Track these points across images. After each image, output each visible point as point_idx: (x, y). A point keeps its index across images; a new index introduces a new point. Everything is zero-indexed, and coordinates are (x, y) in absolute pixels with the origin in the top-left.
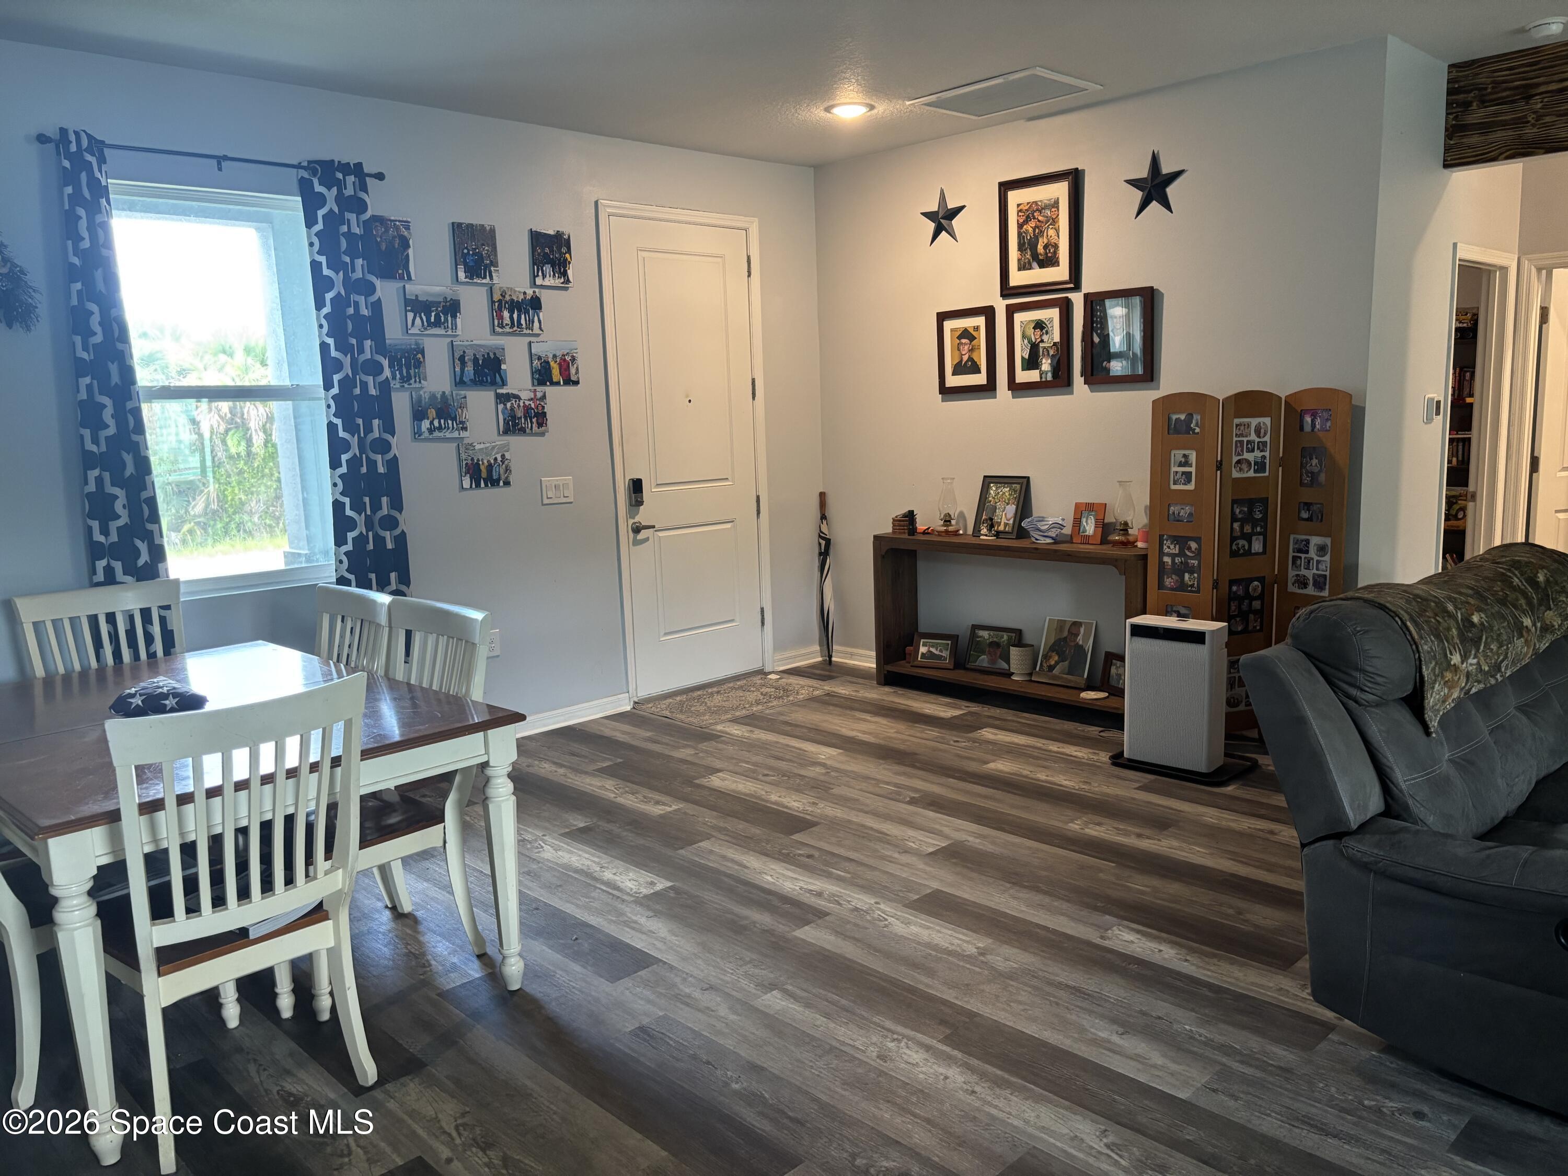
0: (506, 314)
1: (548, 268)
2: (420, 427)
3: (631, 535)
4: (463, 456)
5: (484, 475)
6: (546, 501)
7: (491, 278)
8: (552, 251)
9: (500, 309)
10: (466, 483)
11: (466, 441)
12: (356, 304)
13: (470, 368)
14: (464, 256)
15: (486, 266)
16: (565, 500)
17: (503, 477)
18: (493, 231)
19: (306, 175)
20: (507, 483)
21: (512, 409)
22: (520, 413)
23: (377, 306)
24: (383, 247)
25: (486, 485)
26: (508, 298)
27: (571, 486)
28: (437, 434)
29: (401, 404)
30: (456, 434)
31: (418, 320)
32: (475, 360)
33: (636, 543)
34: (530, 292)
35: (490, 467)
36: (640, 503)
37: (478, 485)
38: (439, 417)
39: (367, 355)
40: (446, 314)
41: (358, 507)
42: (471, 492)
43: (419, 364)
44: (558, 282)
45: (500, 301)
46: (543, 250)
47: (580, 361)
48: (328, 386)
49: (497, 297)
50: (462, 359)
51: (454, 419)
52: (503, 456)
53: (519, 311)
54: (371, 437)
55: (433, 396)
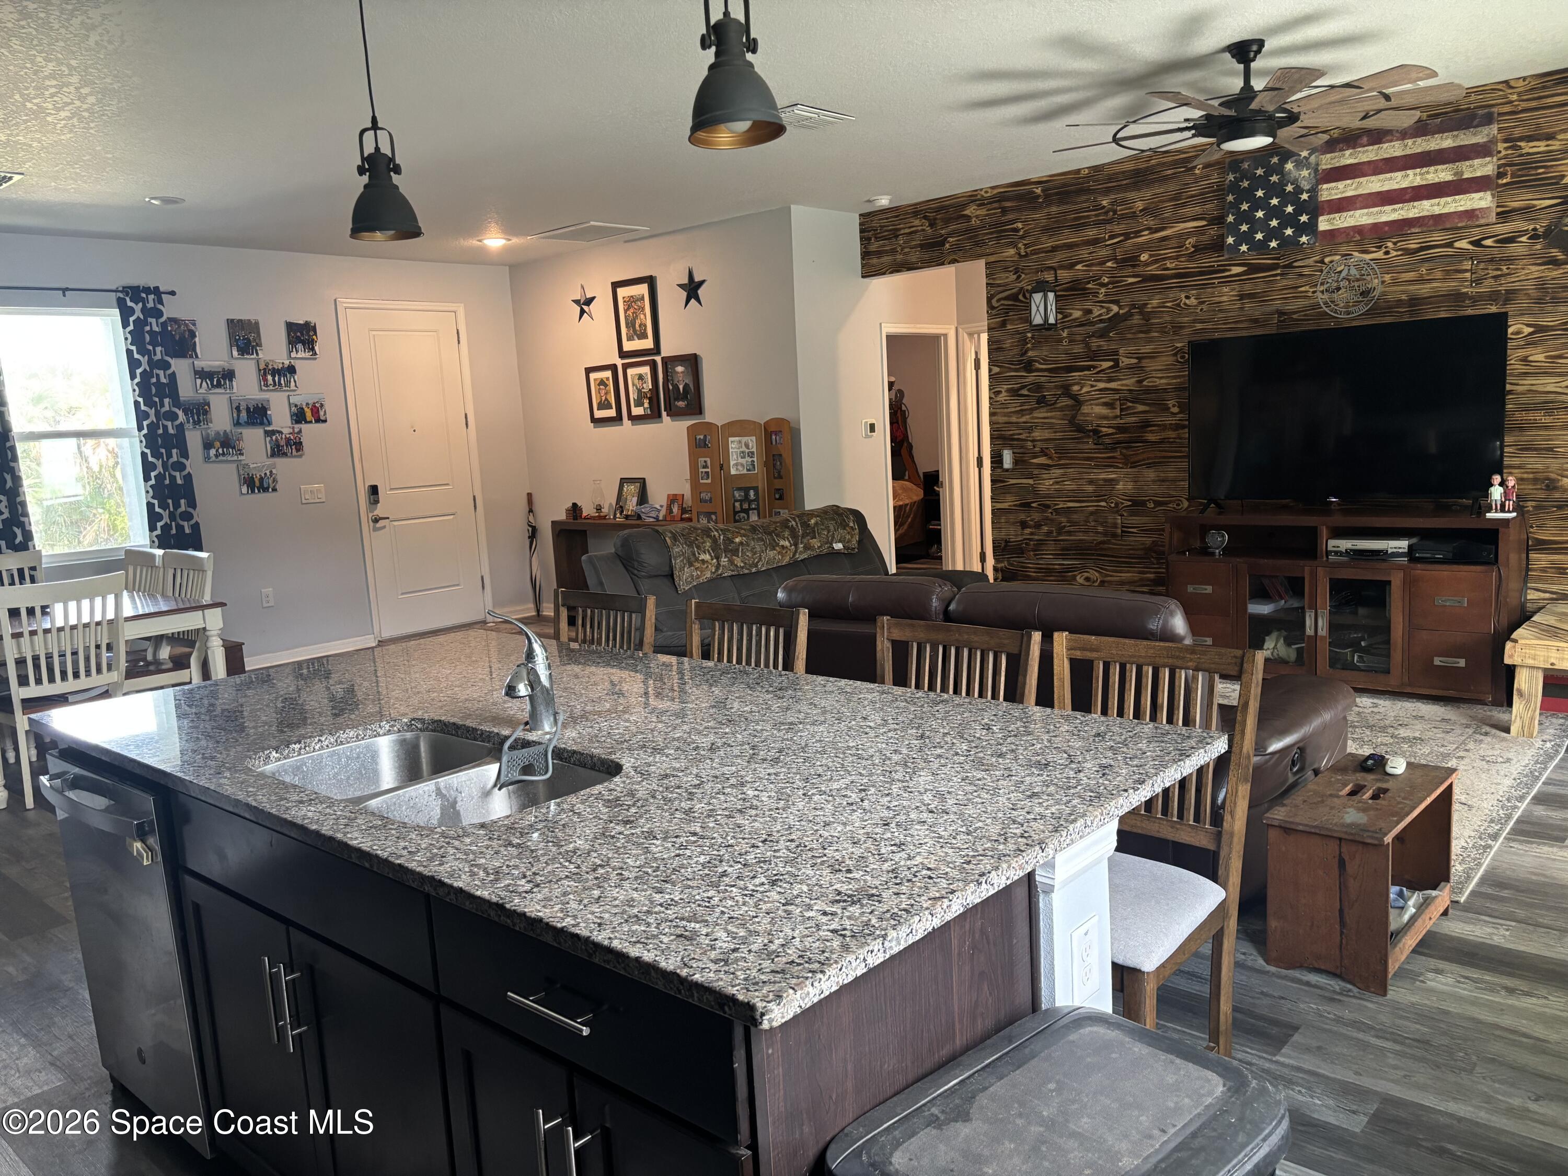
0: (270, 378)
1: (300, 346)
2: (208, 454)
3: (371, 524)
4: (241, 472)
5: (257, 484)
6: (304, 501)
7: (257, 354)
8: (302, 334)
9: (265, 374)
10: (244, 490)
11: (243, 462)
12: (158, 375)
13: (244, 415)
14: (237, 341)
15: (253, 347)
16: (318, 501)
17: (271, 486)
18: (257, 323)
19: (121, 295)
20: (274, 490)
21: (277, 440)
22: (283, 443)
23: (173, 377)
24: (177, 337)
25: (259, 491)
26: (270, 367)
27: (323, 490)
28: (221, 458)
29: (194, 439)
30: (235, 458)
31: (204, 383)
32: (248, 409)
33: (375, 529)
34: (287, 362)
35: (261, 479)
36: (377, 502)
37: (253, 491)
38: (223, 446)
39: (167, 408)
40: (225, 380)
41: (163, 506)
42: (249, 496)
43: (206, 413)
44: (308, 355)
45: (265, 369)
46: (295, 334)
47: (327, 407)
48: (140, 428)
49: (262, 366)
50: (238, 408)
51: (234, 448)
52: (271, 472)
53: (279, 375)
54: (171, 461)
55: (218, 433)
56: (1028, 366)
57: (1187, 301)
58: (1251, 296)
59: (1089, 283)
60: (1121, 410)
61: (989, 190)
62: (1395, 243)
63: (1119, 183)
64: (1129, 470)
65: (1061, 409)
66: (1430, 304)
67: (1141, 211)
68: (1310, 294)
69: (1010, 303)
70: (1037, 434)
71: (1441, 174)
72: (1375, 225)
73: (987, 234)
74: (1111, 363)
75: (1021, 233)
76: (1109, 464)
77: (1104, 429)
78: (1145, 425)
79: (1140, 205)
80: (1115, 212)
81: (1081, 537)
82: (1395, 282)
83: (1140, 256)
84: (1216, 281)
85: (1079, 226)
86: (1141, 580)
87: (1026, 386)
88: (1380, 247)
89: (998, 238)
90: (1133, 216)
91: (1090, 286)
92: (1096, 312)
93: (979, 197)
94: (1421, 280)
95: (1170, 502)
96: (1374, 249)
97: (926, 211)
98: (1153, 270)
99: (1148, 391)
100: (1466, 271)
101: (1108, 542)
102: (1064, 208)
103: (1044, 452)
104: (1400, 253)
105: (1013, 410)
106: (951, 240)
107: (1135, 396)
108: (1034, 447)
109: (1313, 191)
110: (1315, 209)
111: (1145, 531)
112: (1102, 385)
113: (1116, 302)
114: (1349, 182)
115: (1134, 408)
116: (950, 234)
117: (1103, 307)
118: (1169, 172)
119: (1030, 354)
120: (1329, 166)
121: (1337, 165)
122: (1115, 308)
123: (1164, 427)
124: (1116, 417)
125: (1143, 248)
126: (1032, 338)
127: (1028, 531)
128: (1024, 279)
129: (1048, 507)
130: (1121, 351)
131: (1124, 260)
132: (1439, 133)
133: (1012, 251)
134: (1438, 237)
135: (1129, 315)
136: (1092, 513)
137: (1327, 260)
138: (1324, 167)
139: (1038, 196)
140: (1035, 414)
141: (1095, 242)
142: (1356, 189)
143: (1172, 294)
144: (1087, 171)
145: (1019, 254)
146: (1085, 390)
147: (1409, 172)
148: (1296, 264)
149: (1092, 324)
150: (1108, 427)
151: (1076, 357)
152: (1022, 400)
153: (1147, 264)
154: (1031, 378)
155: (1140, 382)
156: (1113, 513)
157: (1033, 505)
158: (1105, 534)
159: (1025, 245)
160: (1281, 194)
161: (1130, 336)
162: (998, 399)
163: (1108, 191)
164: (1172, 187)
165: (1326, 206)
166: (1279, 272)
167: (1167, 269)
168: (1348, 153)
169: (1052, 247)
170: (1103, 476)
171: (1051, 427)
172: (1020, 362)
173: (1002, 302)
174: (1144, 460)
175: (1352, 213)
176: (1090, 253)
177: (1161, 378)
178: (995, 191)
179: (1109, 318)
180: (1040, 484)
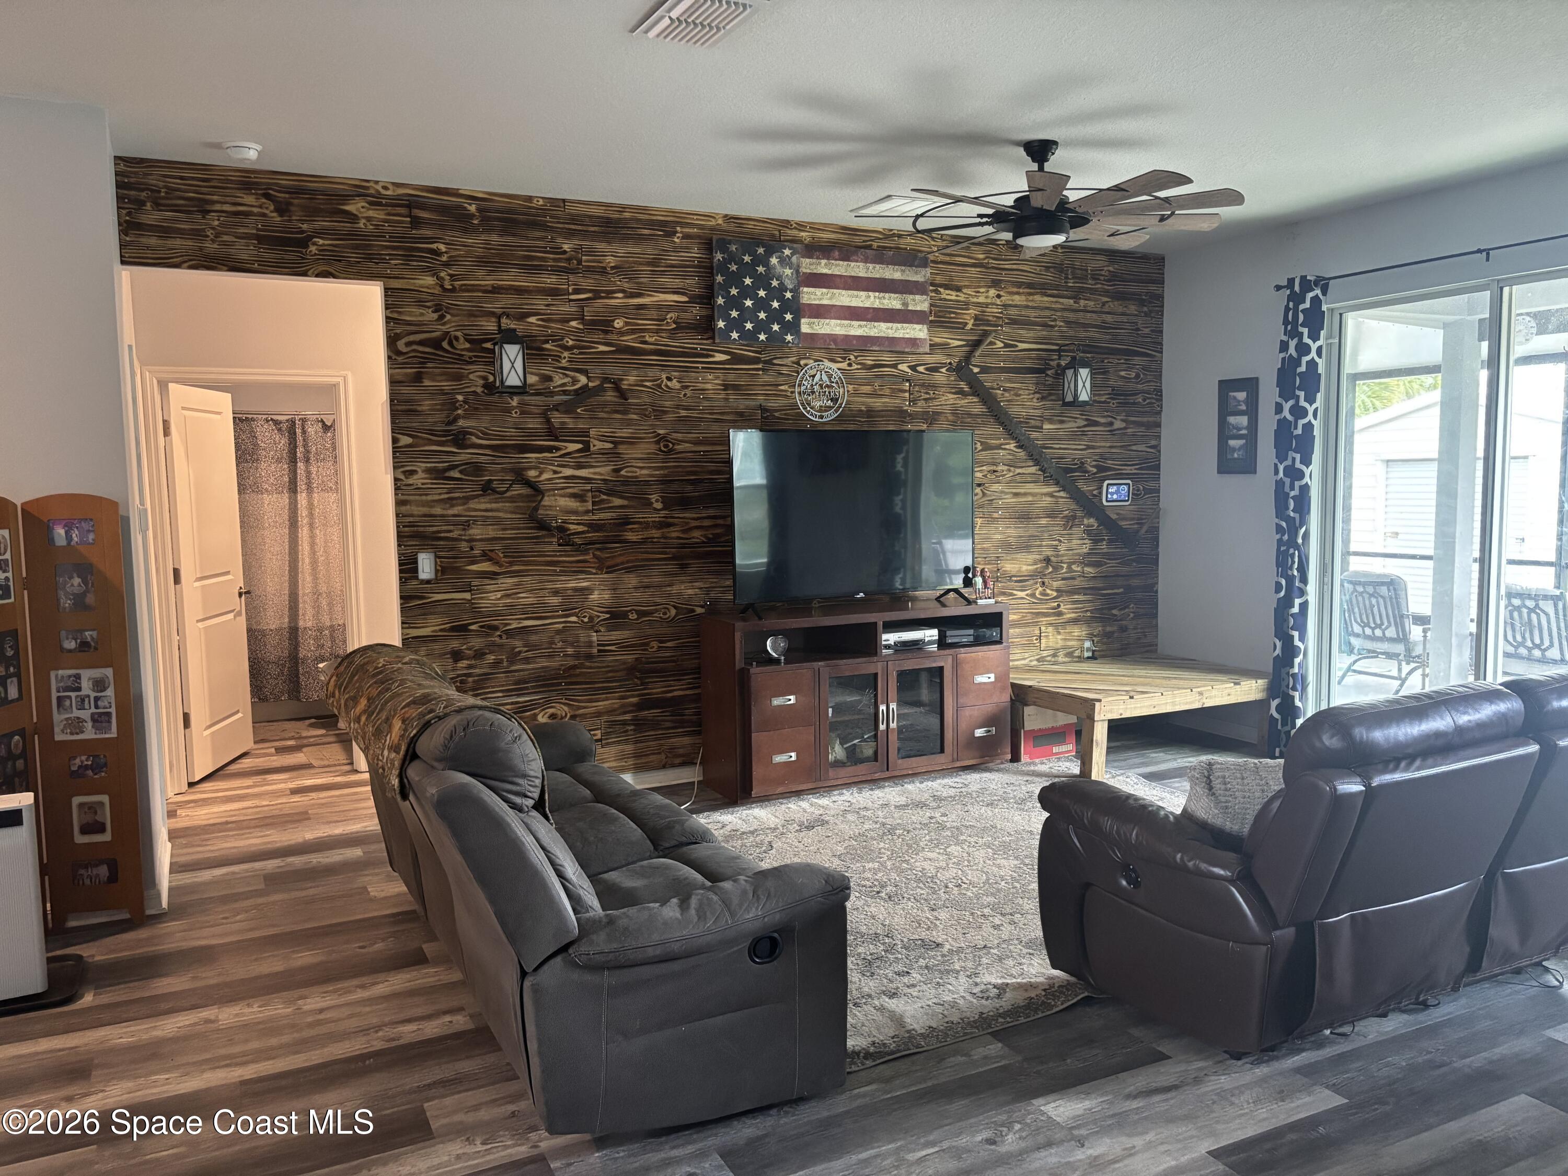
56: (460, 440)
57: (669, 383)
58: (736, 387)
59: (547, 342)
60: (594, 503)
61: (390, 187)
62: (856, 357)
63: (584, 228)
64: (606, 576)
65: (512, 499)
66: (883, 417)
67: (612, 268)
68: (789, 394)
69: (428, 350)
70: (476, 532)
71: (892, 302)
72: (847, 337)
73: (387, 247)
74: (580, 446)
75: (444, 258)
76: (579, 570)
77: (572, 527)
78: (624, 522)
79: (611, 261)
80: (580, 262)
81: (544, 663)
82: (856, 393)
83: (613, 321)
84: (700, 366)
85: (532, 267)
86: (623, 706)
87: (457, 466)
88: (844, 358)
89: (408, 258)
90: (603, 271)
91: (547, 346)
92: (558, 380)
93: (372, 191)
94: (874, 395)
95: (656, 611)
96: (840, 359)
97: (269, 186)
98: (629, 340)
99: (626, 482)
100: (905, 391)
101: (581, 666)
102: (509, 239)
103: (486, 556)
104: (859, 367)
105: (437, 497)
106: (321, 242)
107: (611, 488)
108: (472, 549)
109: (795, 291)
110: (799, 310)
111: (623, 646)
112: (568, 472)
113: (584, 372)
114: (824, 290)
115: (609, 501)
116: (320, 233)
117: (567, 376)
118: (646, 232)
119: (461, 423)
120: (808, 271)
121: (815, 271)
122: (583, 380)
123: (646, 526)
124: (587, 512)
125: (617, 312)
126: (465, 402)
127: (463, 663)
128: (449, 322)
129: (496, 628)
130: (593, 432)
131: (593, 323)
132: (891, 264)
133: (429, 280)
134: (887, 358)
135: (599, 390)
136: (558, 632)
137: (802, 362)
138: (805, 271)
139: (472, 216)
140: (473, 504)
141: (554, 292)
142: (831, 299)
143: (652, 373)
144: (541, 202)
145: (442, 286)
146: (545, 476)
147: (871, 293)
148: (775, 361)
149: (552, 394)
150: (578, 524)
151: (533, 434)
152: (451, 485)
153: (622, 333)
154: (464, 455)
155: (617, 471)
156: (586, 629)
157: (473, 627)
158: (576, 656)
159: (451, 276)
160: (768, 287)
161: (602, 415)
162: (410, 481)
163: (570, 234)
164: (650, 251)
165: (806, 309)
166: (760, 366)
167: (645, 343)
168: (824, 262)
169: (493, 286)
170: (572, 585)
171: (497, 522)
172: (446, 433)
173: (414, 347)
174: (622, 563)
175: (828, 321)
176: (547, 305)
177: (641, 468)
178: (401, 191)
179: (576, 390)
180: (482, 598)
